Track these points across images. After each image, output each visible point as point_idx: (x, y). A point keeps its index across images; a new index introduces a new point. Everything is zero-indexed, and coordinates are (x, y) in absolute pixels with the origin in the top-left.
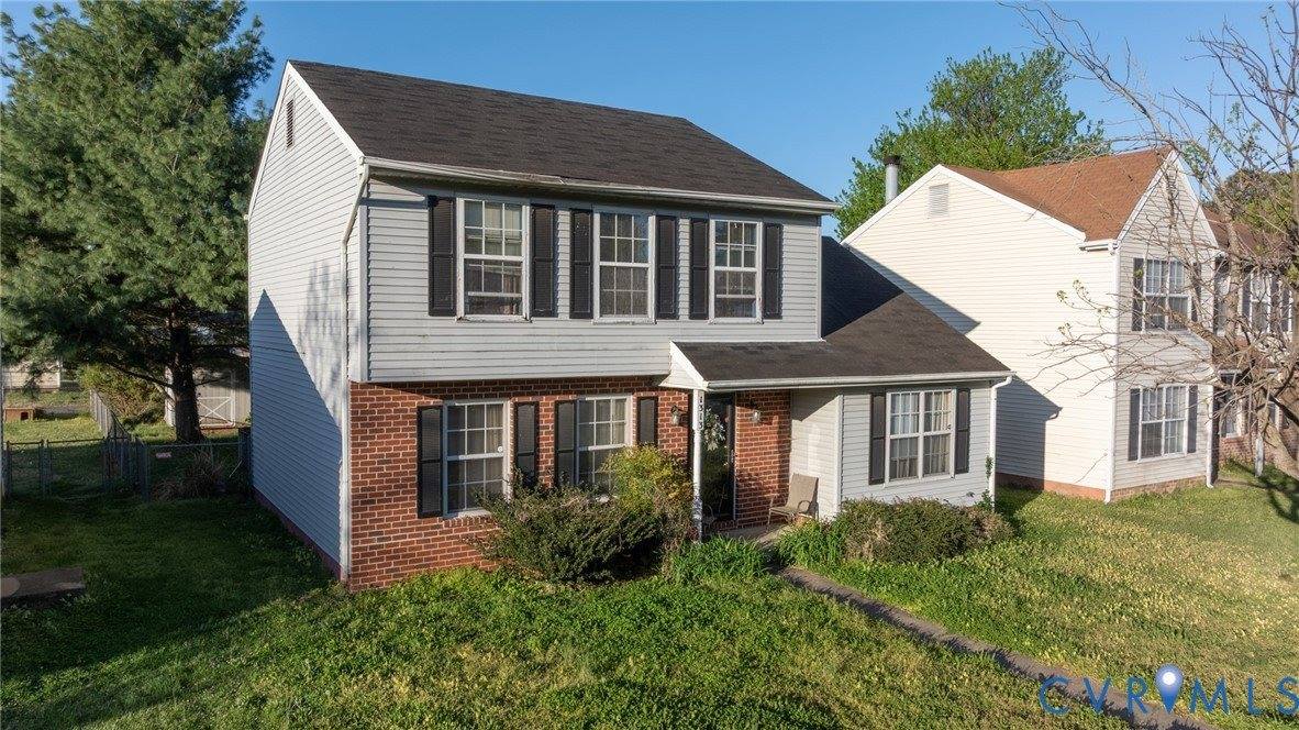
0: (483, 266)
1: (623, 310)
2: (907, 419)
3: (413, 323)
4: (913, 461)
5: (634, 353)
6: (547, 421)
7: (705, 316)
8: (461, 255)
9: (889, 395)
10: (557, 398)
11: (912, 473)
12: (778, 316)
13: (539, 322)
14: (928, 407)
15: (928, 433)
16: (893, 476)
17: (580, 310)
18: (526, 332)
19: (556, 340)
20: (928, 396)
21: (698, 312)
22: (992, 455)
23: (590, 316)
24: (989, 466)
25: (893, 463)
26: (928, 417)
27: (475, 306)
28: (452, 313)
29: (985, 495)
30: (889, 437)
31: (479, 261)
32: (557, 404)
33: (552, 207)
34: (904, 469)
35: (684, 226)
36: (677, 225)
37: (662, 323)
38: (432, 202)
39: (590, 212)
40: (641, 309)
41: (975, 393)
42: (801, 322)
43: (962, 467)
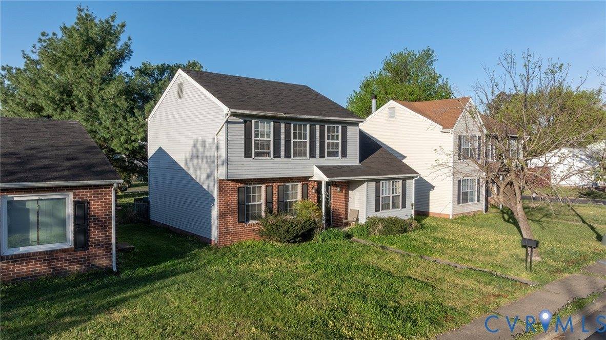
0: (259, 142)
1: (300, 155)
2: (386, 190)
3: (240, 160)
4: (389, 204)
5: (303, 169)
6: (275, 191)
7: (324, 157)
8: (254, 139)
9: (381, 182)
10: (278, 184)
11: (388, 208)
12: (346, 156)
13: (276, 159)
14: (393, 186)
15: (394, 195)
16: (383, 209)
17: (288, 156)
18: (272, 163)
19: (281, 165)
20: (393, 182)
21: (322, 156)
22: (413, 202)
23: (290, 157)
24: (412, 206)
25: (382, 205)
26: (393, 189)
27: (257, 154)
28: (251, 157)
29: (411, 216)
30: (381, 196)
31: (258, 140)
32: (278, 186)
33: (279, 122)
34: (386, 207)
35: (318, 127)
36: (316, 127)
37: (311, 159)
38: (245, 122)
39: (290, 124)
40: (305, 155)
41: (407, 181)
42: (353, 159)
43: (404, 206)
